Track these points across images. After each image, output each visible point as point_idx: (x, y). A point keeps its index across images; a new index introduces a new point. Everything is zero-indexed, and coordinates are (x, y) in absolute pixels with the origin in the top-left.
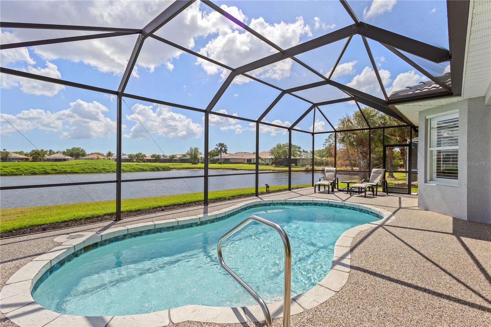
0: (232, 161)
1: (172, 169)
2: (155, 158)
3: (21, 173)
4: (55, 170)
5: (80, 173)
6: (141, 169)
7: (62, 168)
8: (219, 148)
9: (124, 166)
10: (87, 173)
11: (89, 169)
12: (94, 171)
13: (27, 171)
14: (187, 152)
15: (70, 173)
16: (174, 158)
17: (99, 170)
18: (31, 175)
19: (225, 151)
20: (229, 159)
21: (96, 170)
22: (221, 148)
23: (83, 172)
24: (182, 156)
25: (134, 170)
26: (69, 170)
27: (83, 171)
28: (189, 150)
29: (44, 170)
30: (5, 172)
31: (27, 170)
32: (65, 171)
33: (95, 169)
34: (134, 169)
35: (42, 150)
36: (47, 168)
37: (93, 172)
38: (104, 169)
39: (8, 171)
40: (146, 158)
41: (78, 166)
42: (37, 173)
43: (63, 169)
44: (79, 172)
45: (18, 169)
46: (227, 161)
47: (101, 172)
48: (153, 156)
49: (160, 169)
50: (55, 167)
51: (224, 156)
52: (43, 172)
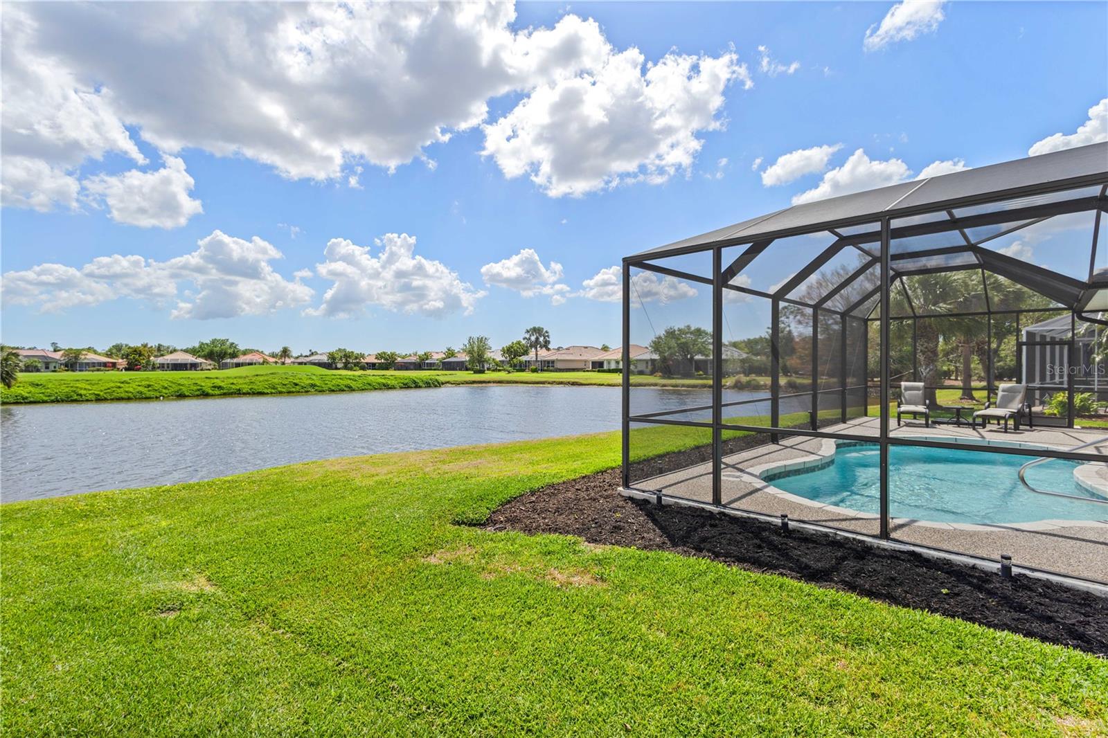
0: (558, 366)
1: (443, 384)
2: (386, 359)
3: (158, 394)
4: (220, 388)
5: (268, 394)
6: (384, 385)
7: (232, 384)
8: (533, 338)
9: (350, 379)
11: (285, 385)
12: (294, 390)
13: (167, 391)
14: (462, 347)
16: (427, 359)
17: (303, 387)
18: (175, 400)
19: (546, 345)
20: (553, 362)
21: (297, 387)
22: (537, 339)
23: (273, 391)
24: (444, 356)
25: (369, 387)
26: (246, 388)
27: (274, 388)
28: (466, 342)
29: (199, 387)
30: (127, 392)
31: (166, 388)
32: (239, 390)
33: (296, 384)
34: (370, 385)
35: (145, 346)
36: (203, 384)
37: (293, 392)
38: (313, 386)
39: (131, 390)
40: (366, 361)
41: (261, 379)
42: (187, 394)
43: (234, 387)
44: (266, 391)
45: (149, 386)
46: (548, 366)
47: (307, 392)
48: (379, 356)
49: (421, 384)
50: (219, 383)
51: (543, 354)
52: (198, 393)
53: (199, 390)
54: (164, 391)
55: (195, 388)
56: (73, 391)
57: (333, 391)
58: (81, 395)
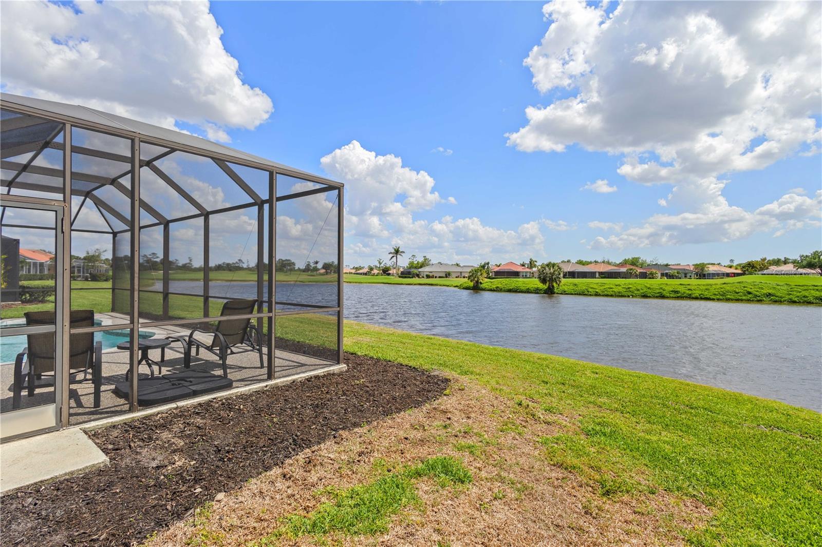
3: (630, 294)
4: (677, 292)
5: (713, 299)
10: (728, 300)
11: (737, 293)
12: (744, 298)
15: (696, 298)
17: (756, 296)
18: (638, 298)
21: (750, 296)
26: (697, 293)
29: (661, 291)
31: (638, 290)
32: (690, 295)
33: (749, 293)
36: (666, 289)
37: (742, 300)
38: (769, 295)
42: (649, 295)
47: (760, 301)
50: (681, 288)
52: (658, 295)
53: (659, 293)
54: (636, 292)
55: (658, 291)
56: (587, 289)
57: (794, 302)
58: (588, 292)
